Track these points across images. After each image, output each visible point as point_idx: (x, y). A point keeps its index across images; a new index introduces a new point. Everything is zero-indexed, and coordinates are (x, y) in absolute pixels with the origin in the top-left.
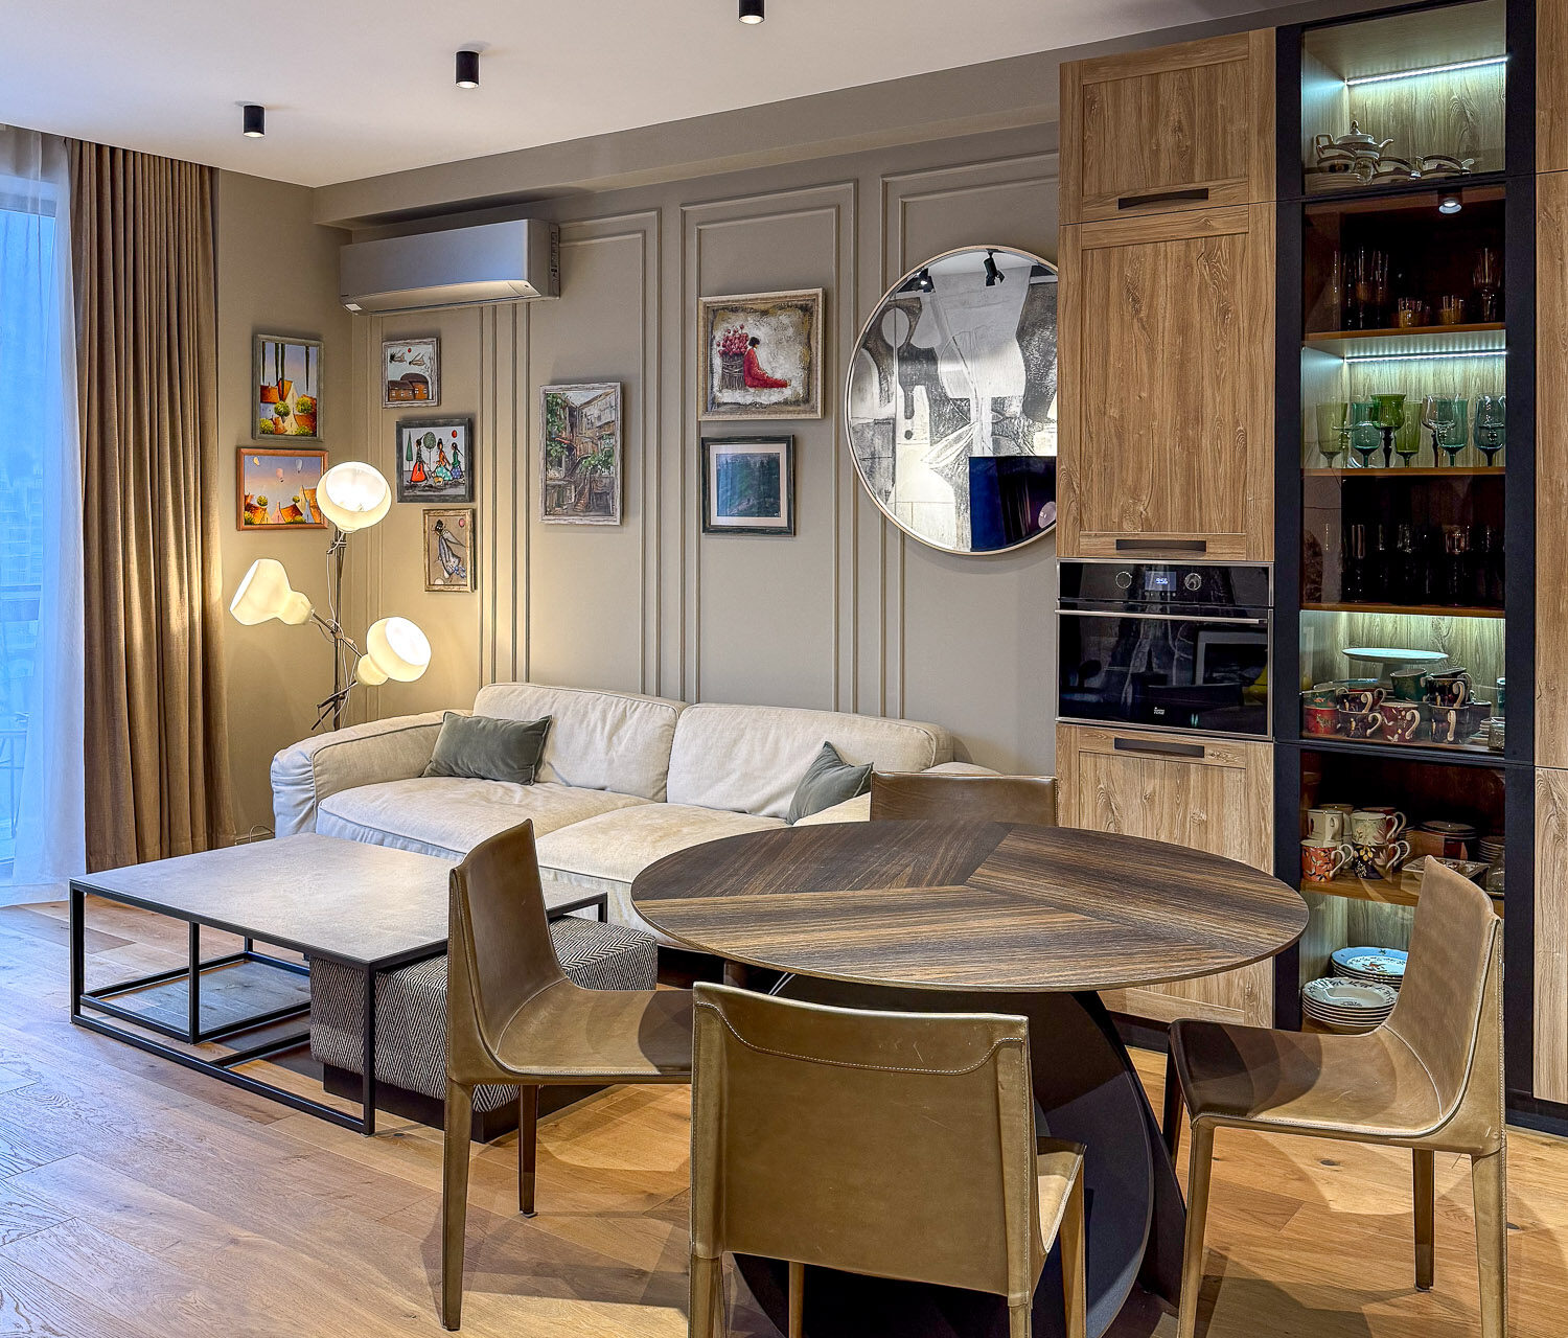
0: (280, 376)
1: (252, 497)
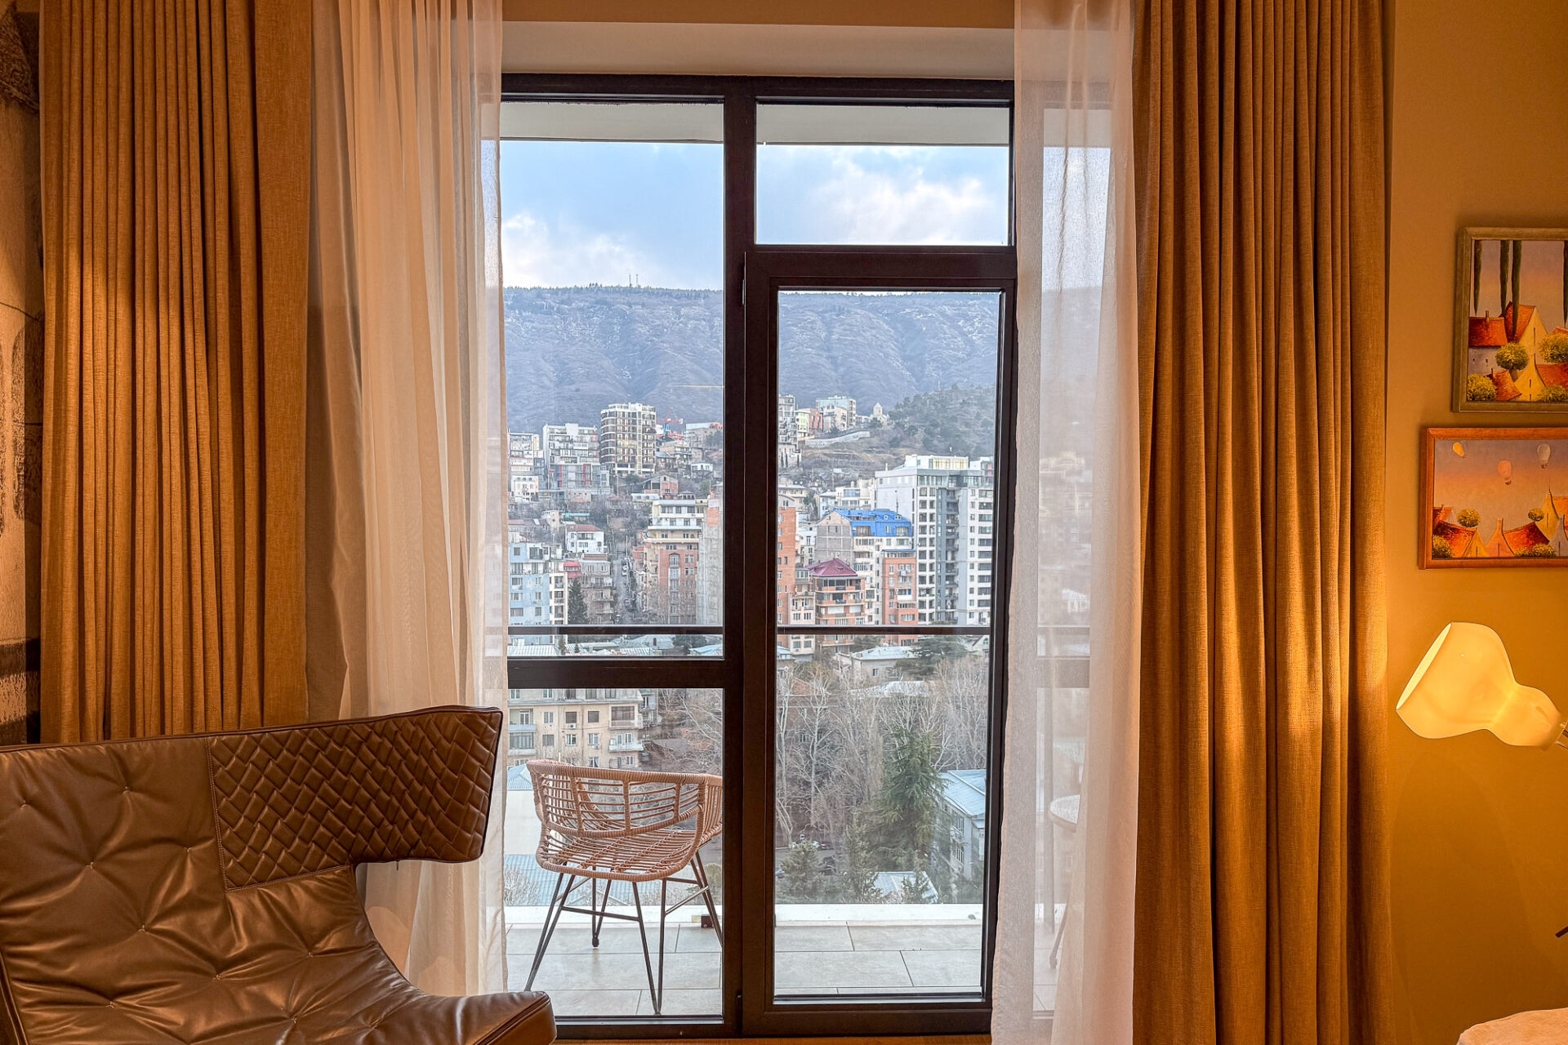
0: (1509, 298)
1: (1448, 511)
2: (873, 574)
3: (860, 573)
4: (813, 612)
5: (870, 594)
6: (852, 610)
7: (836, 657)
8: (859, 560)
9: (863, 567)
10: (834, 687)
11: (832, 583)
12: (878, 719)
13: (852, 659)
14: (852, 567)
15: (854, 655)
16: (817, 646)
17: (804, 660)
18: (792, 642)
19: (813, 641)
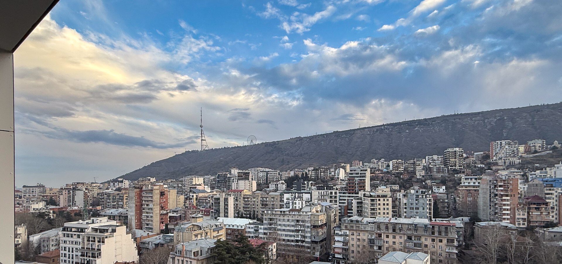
2: (554, 201)
3: (547, 201)
4: (526, 214)
5: (553, 208)
6: (544, 213)
7: (537, 229)
8: (547, 196)
9: (549, 198)
10: (536, 240)
11: (534, 204)
12: (557, 253)
13: (544, 231)
14: (544, 199)
15: (545, 229)
16: (528, 225)
17: (522, 229)
18: (517, 223)
19: (526, 223)
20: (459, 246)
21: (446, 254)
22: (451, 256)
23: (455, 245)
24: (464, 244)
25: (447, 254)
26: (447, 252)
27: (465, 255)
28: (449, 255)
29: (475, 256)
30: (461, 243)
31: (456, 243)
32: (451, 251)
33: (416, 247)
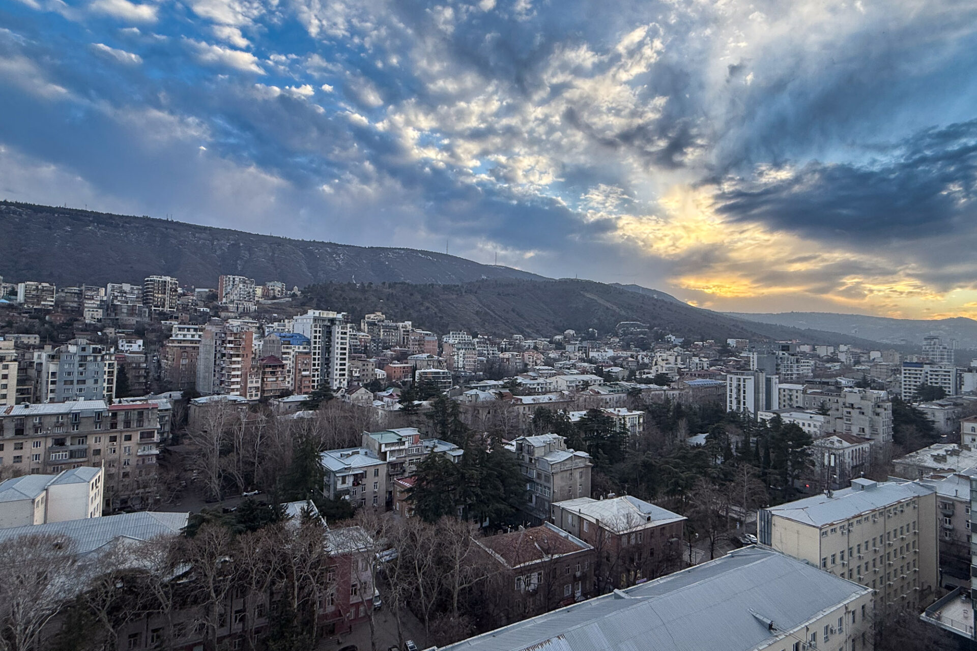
2: (291, 362)
3: (284, 362)
4: (260, 380)
5: (289, 371)
6: (280, 379)
7: (271, 401)
8: (284, 356)
9: (286, 359)
10: (270, 415)
11: (270, 367)
12: (291, 429)
13: (279, 402)
14: (280, 359)
15: (280, 400)
16: (261, 396)
17: (254, 402)
18: (248, 394)
19: (259, 393)
20: (163, 441)
21: (138, 461)
22: (146, 461)
23: (155, 441)
24: (171, 436)
25: (141, 459)
26: (140, 456)
27: (171, 454)
28: (144, 460)
29: (187, 453)
30: (165, 435)
31: (156, 438)
32: (147, 453)
33: (75, 457)
